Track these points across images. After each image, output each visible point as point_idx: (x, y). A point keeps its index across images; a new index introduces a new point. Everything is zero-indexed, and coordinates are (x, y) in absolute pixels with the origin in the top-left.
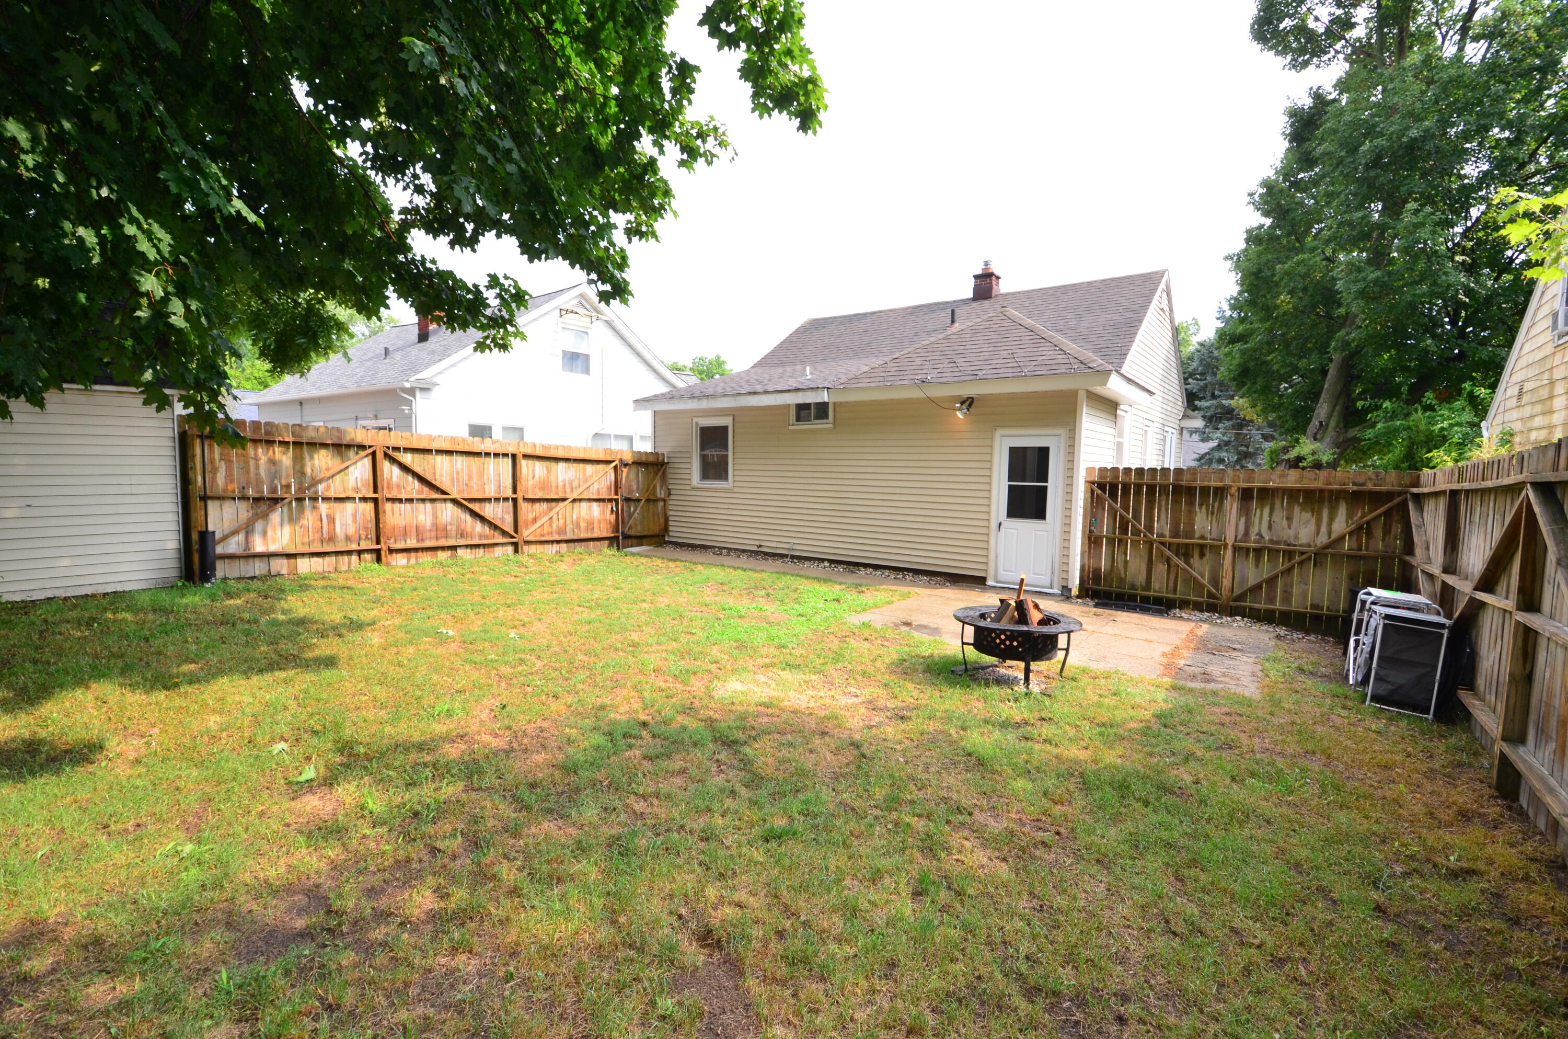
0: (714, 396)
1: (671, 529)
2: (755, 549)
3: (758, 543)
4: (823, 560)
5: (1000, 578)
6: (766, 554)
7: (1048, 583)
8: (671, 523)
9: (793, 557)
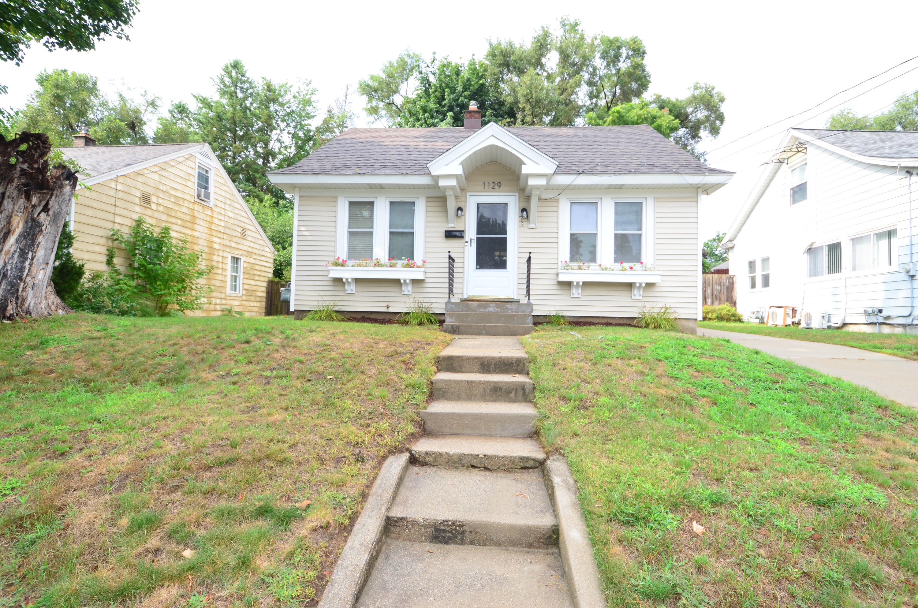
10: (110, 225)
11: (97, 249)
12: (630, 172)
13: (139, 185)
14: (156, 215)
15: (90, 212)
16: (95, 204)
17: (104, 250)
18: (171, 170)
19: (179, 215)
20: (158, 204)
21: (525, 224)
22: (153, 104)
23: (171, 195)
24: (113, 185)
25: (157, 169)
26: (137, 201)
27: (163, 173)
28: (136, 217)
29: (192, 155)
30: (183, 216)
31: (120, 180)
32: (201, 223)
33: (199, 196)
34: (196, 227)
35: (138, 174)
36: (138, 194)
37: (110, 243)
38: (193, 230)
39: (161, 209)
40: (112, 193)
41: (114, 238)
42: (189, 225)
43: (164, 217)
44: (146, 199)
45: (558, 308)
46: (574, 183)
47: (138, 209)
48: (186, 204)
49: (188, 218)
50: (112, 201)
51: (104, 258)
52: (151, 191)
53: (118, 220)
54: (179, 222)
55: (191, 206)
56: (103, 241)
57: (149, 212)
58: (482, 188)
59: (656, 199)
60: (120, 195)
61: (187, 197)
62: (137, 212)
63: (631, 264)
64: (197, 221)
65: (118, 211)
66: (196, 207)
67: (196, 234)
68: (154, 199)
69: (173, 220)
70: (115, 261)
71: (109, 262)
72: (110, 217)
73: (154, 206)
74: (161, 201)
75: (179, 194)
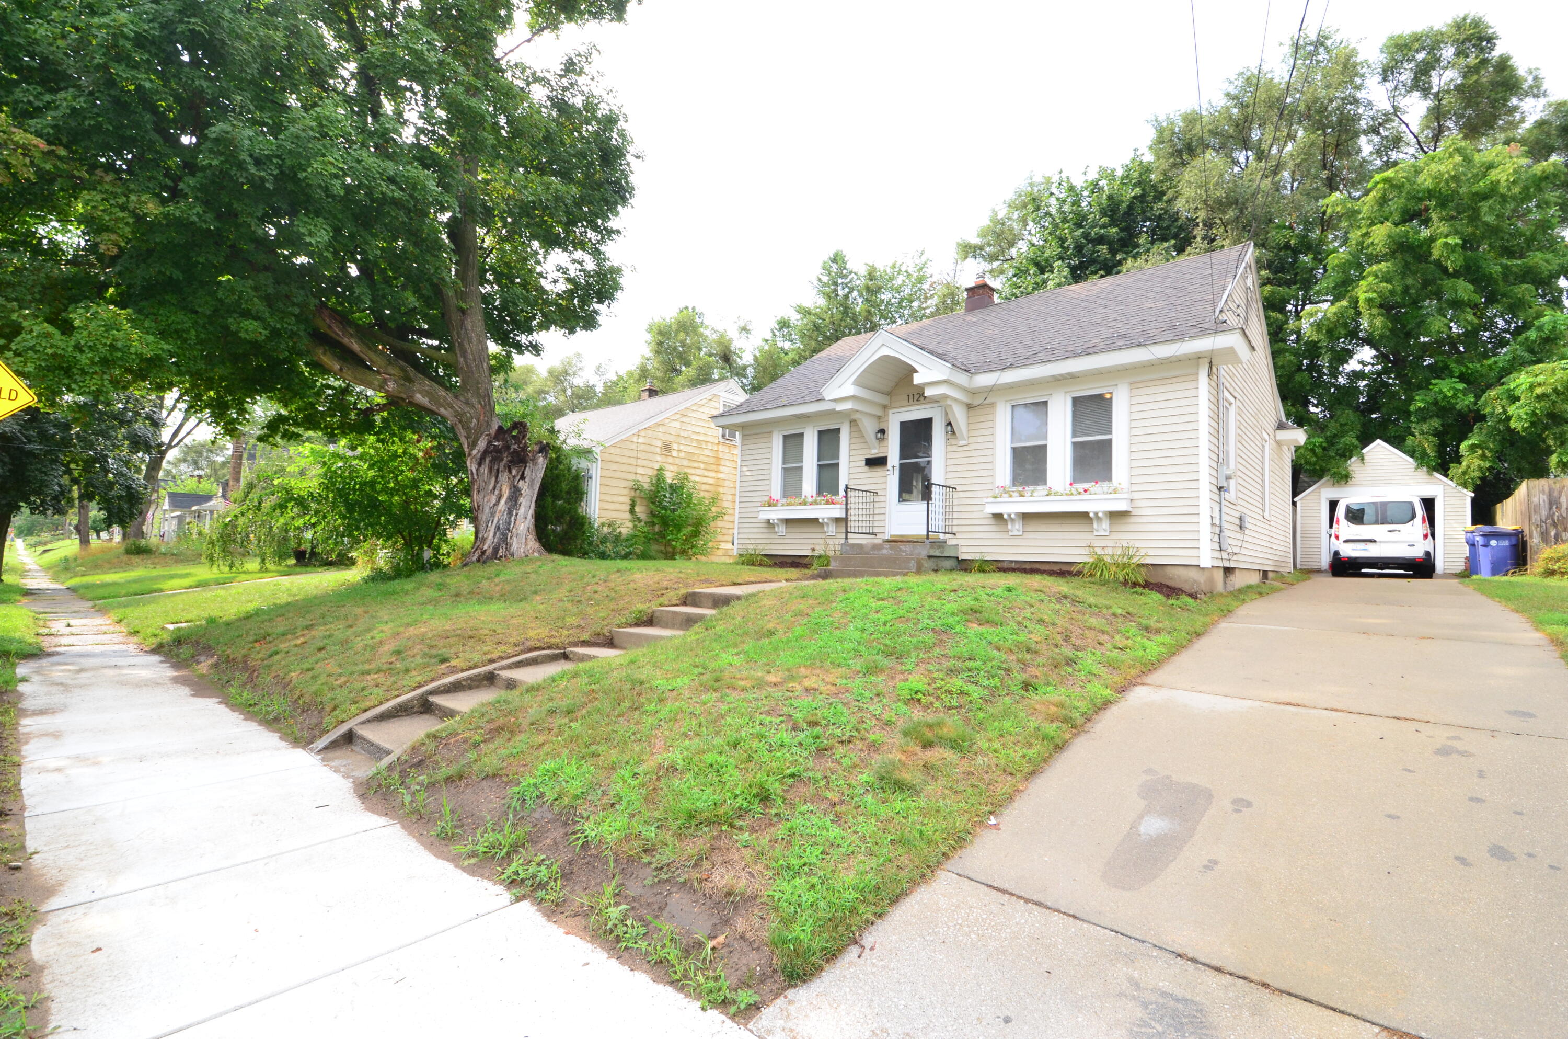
10: (632, 477)
11: (622, 499)
12: (1077, 355)
13: (660, 436)
14: (677, 461)
15: (614, 467)
16: (619, 459)
17: (627, 500)
18: (693, 414)
19: (702, 458)
20: (679, 451)
21: (953, 441)
22: (744, 329)
23: (692, 440)
24: (635, 439)
25: (678, 416)
26: (658, 450)
27: (684, 419)
28: (657, 466)
29: (715, 395)
30: (706, 459)
31: (642, 433)
32: (727, 463)
33: (723, 436)
34: (721, 468)
35: (658, 425)
36: (659, 444)
37: (633, 493)
38: (718, 472)
39: (682, 455)
40: (634, 446)
41: (636, 488)
42: (714, 467)
43: (685, 463)
44: (667, 448)
45: (984, 550)
46: (999, 382)
47: (659, 458)
48: (710, 446)
49: (711, 460)
50: (634, 454)
51: (628, 508)
52: (672, 438)
53: (640, 470)
54: (702, 466)
55: (715, 448)
56: (626, 492)
57: (670, 460)
58: (906, 402)
59: (1133, 385)
60: (642, 447)
61: (711, 439)
62: (658, 460)
63: (1086, 486)
64: (722, 463)
65: (640, 462)
66: (721, 448)
67: (721, 476)
68: (675, 446)
69: (696, 465)
70: (637, 509)
71: (632, 511)
72: (632, 469)
73: (675, 454)
74: (682, 447)
75: (701, 438)
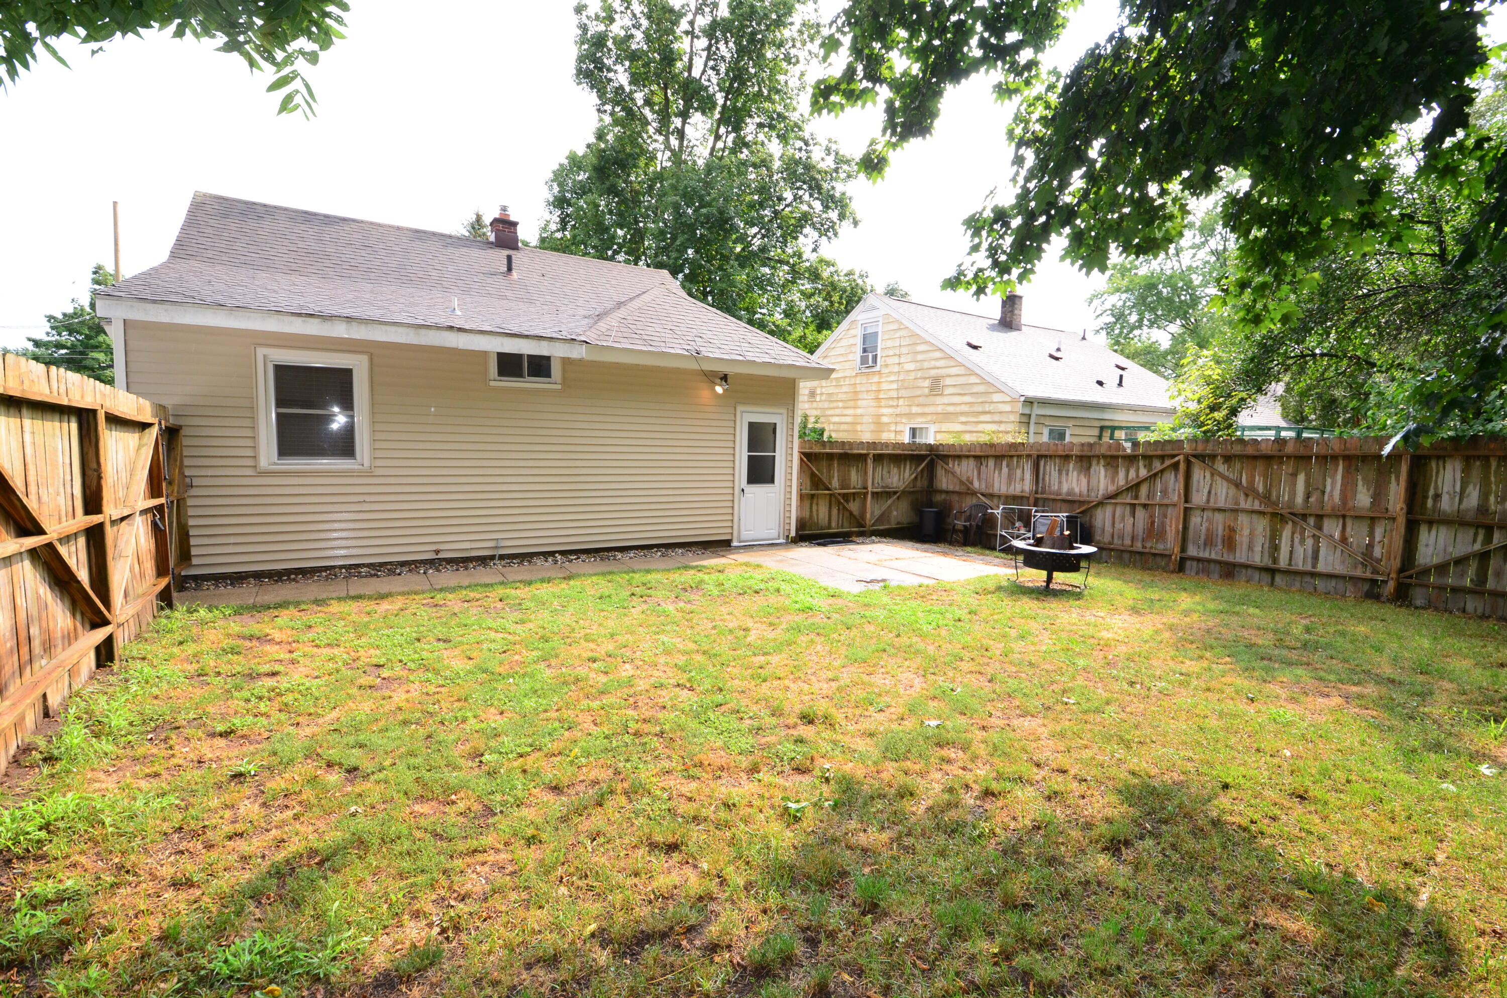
0: (330, 318)
1: (194, 551)
2: (432, 556)
3: (434, 547)
4: (552, 554)
5: (743, 538)
6: (450, 561)
7: (776, 535)
8: (193, 542)
9: (502, 557)
